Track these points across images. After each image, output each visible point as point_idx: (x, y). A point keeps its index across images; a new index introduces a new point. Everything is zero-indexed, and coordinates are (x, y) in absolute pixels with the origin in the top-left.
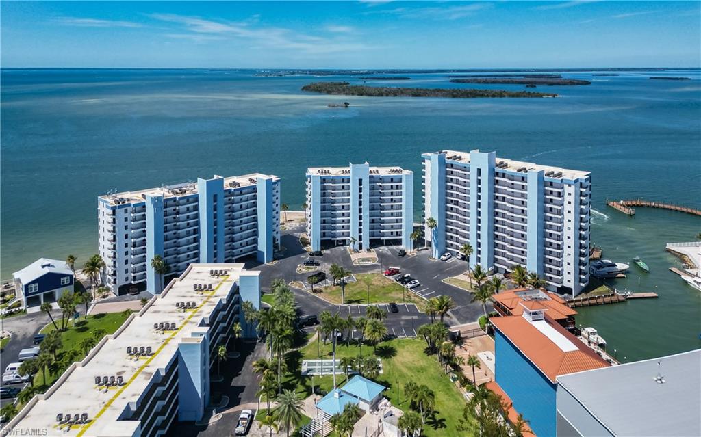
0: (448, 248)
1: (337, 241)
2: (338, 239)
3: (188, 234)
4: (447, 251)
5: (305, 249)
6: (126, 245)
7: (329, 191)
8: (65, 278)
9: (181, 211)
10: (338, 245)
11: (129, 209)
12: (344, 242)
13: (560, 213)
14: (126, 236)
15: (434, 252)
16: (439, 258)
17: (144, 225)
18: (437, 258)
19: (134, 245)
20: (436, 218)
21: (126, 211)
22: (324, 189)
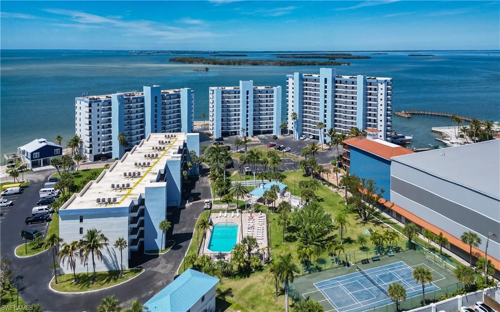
0: (304, 132)
1: (231, 132)
2: (232, 131)
3: (137, 123)
4: (303, 134)
5: (211, 137)
6: (98, 127)
7: (226, 100)
8: (57, 150)
9: (133, 107)
10: (232, 135)
11: (100, 104)
12: (236, 133)
13: (375, 100)
14: (98, 122)
15: (296, 135)
16: (299, 139)
17: (110, 115)
18: (297, 138)
19: (103, 127)
20: (297, 112)
21: (98, 105)
22: (223, 98)
